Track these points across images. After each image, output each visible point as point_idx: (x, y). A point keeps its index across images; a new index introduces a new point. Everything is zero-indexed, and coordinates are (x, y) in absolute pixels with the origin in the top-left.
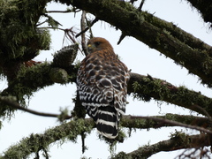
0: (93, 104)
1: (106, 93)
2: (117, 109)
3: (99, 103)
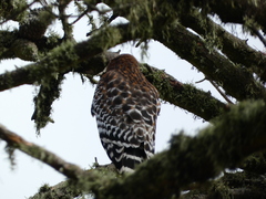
0: (119, 143)
1: (135, 130)
2: (147, 152)
3: (127, 142)
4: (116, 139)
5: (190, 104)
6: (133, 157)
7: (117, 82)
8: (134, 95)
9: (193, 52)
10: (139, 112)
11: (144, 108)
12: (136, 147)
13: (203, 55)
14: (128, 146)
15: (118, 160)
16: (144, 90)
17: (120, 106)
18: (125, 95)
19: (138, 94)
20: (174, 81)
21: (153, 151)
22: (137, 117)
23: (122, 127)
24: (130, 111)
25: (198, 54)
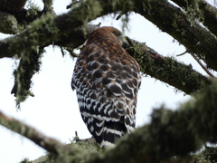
0: (99, 116)
1: (116, 104)
2: (127, 126)
3: (107, 116)
4: (96, 113)
5: (171, 78)
6: (113, 131)
7: (97, 55)
8: (114, 68)
9: (175, 25)
10: (119, 85)
11: (124, 81)
12: (117, 120)
13: (184, 27)
14: (108, 120)
15: (99, 134)
16: (124, 63)
17: (101, 79)
18: (105, 68)
19: (119, 67)
20: (155, 54)
21: (133, 125)
22: (118, 90)
23: (102, 100)
24: (110, 85)
25: (180, 27)
